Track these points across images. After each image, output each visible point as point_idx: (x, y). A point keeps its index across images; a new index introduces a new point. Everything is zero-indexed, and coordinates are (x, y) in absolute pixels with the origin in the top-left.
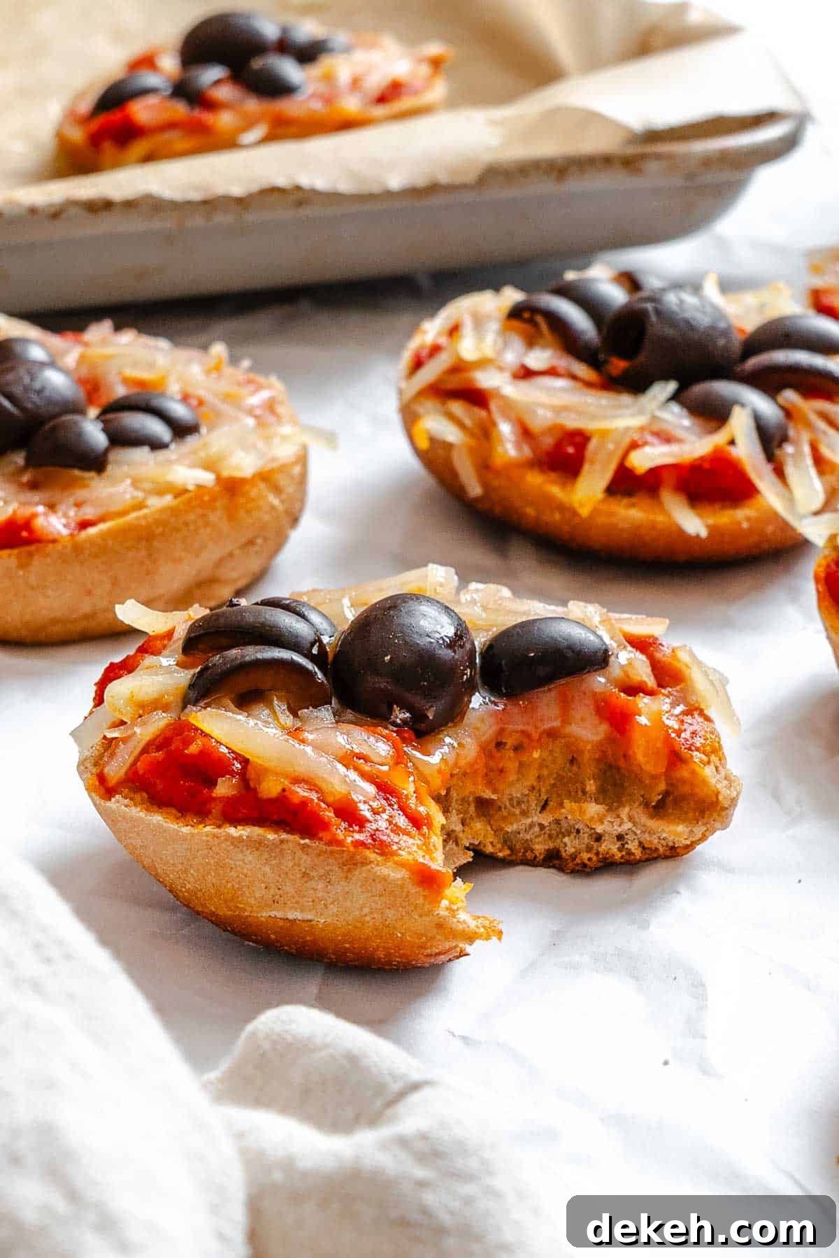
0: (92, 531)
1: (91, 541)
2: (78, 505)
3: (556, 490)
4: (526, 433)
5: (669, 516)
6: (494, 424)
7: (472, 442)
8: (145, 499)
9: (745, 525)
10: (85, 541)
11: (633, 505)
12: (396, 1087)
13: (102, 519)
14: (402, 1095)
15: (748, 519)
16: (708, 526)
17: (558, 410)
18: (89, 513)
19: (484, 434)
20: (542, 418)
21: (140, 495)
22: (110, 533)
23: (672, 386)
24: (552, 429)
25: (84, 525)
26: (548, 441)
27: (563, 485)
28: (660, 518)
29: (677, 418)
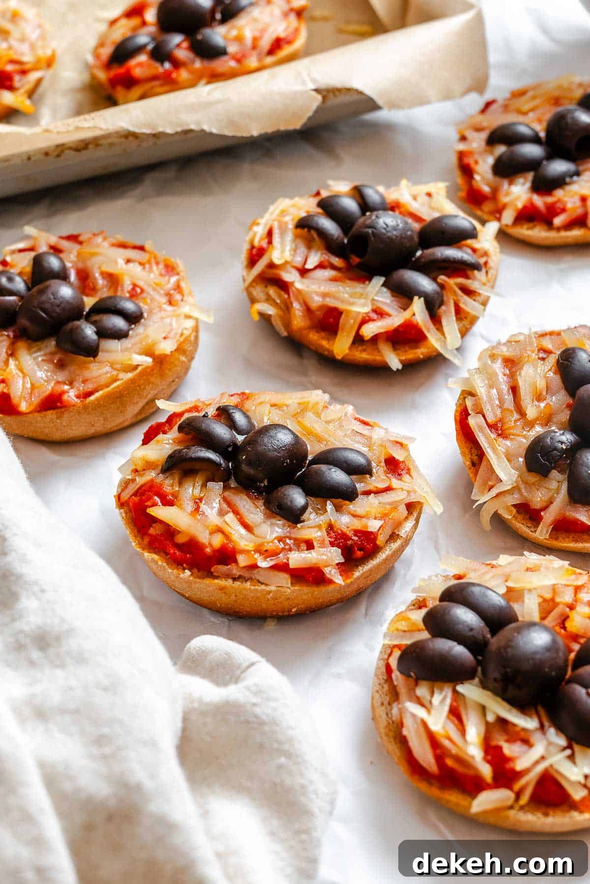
0: (92, 398)
1: (92, 403)
2: (84, 382)
3: (325, 343)
4: (308, 310)
5: (383, 357)
6: (292, 304)
7: (281, 313)
8: (117, 375)
9: (421, 356)
10: (89, 403)
11: (364, 350)
12: (245, 664)
13: (96, 390)
14: (248, 667)
15: (422, 354)
16: (401, 362)
17: (324, 295)
18: (90, 387)
19: (287, 308)
20: (316, 301)
21: (115, 373)
22: (102, 398)
23: (382, 280)
24: (322, 307)
25: (89, 394)
26: (319, 314)
27: (328, 340)
28: (378, 358)
29: (385, 299)
